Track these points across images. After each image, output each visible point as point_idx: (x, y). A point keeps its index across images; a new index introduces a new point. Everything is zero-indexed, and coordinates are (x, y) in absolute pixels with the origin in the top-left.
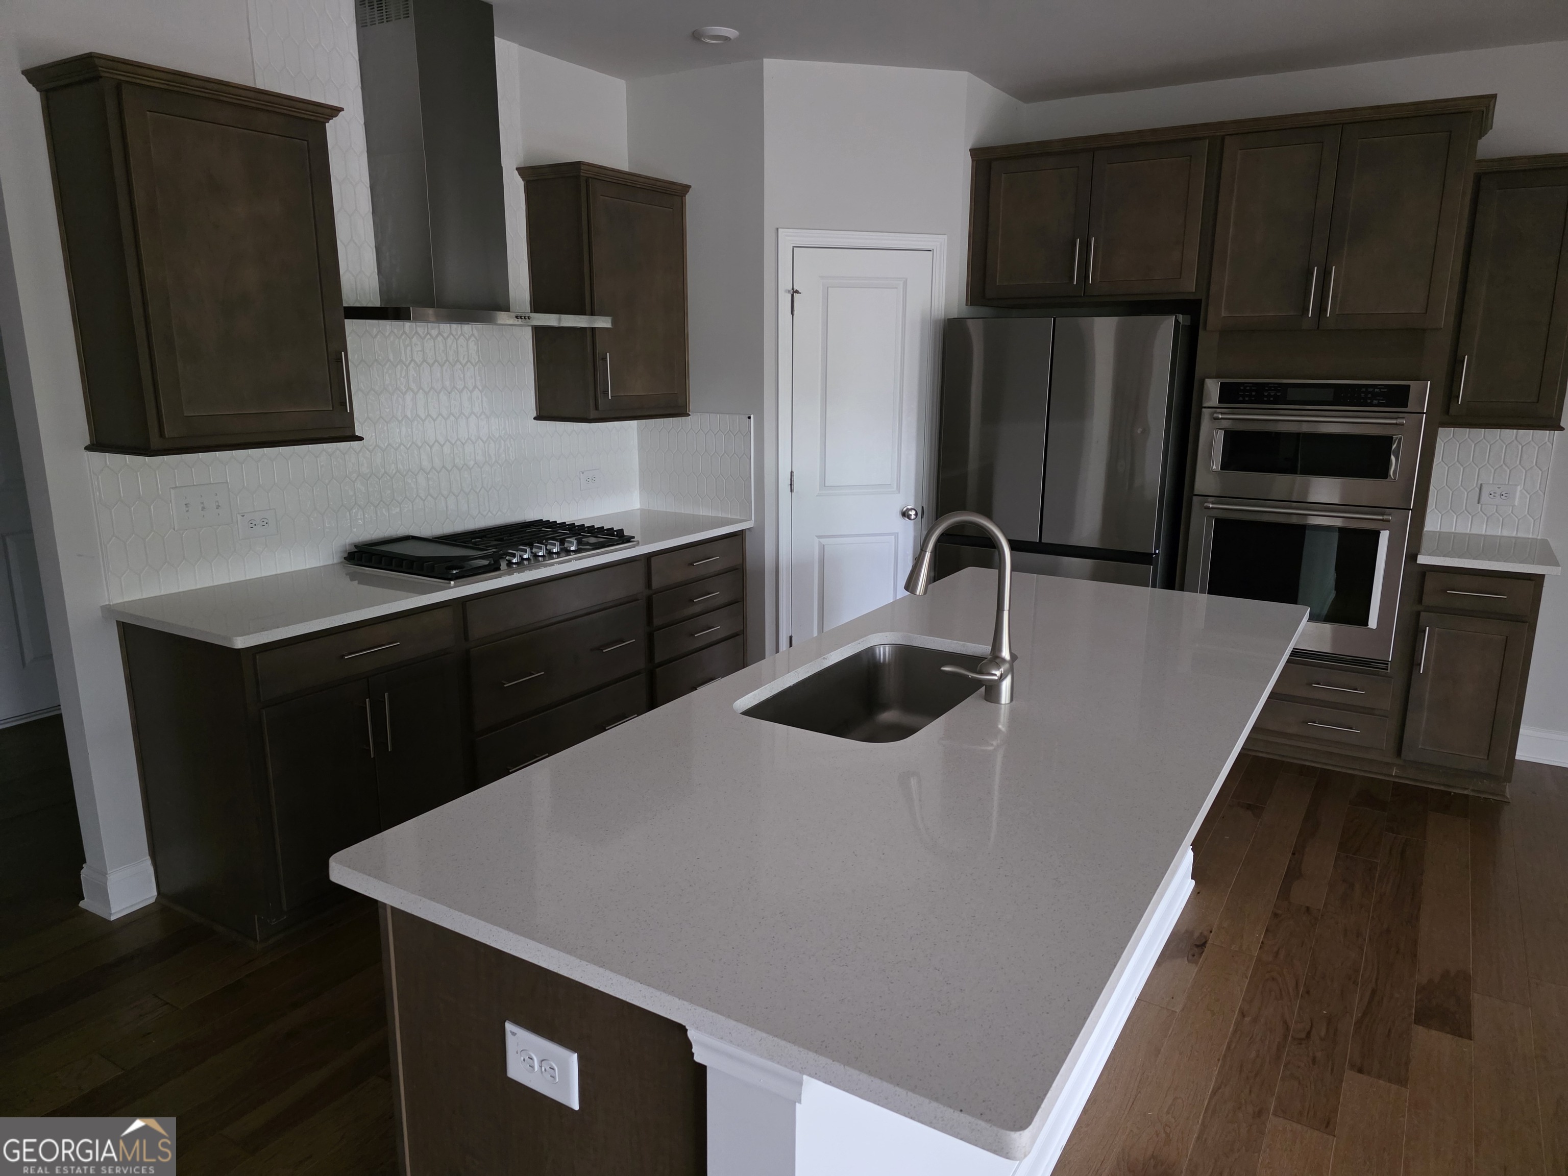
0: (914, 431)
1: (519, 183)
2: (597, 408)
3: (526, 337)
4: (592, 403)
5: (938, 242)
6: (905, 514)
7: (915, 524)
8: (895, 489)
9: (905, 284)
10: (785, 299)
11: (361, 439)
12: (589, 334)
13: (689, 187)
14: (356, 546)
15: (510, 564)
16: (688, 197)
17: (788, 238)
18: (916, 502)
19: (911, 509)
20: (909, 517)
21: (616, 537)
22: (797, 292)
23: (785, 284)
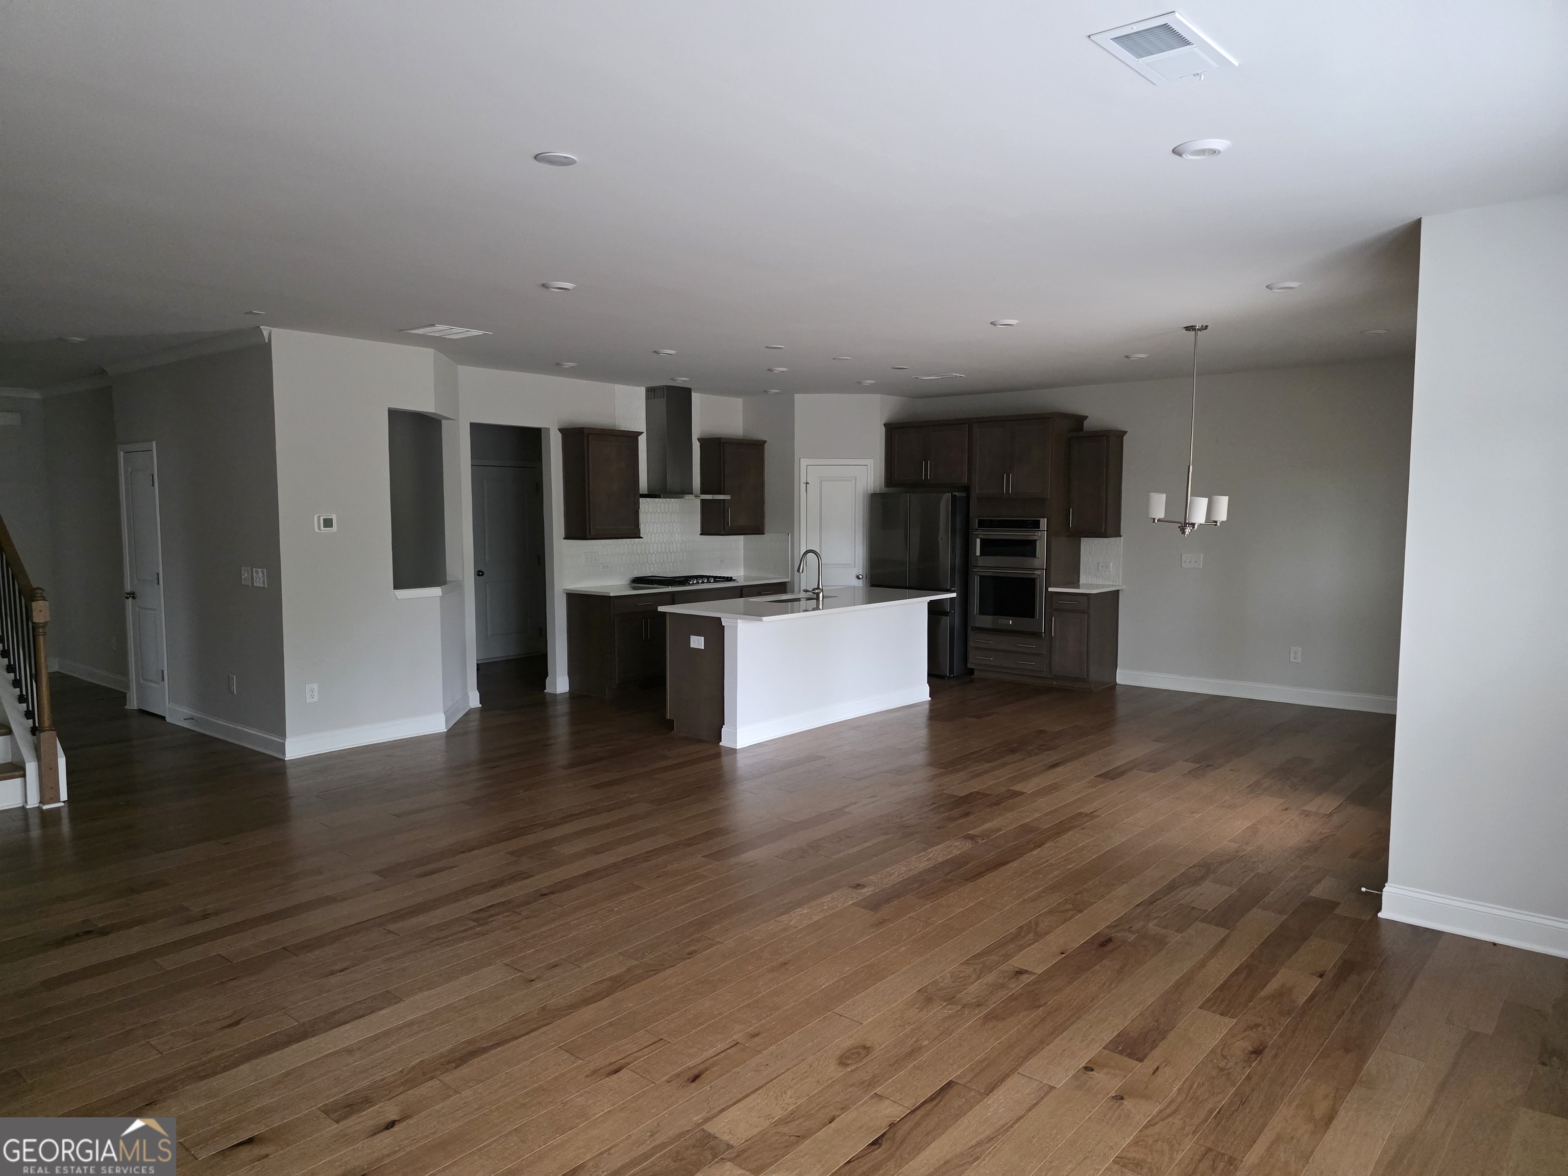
0: (861, 541)
1: (698, 444)
2: (724, 530)
3: (697, 504)
4: (722, 528)
5: (870, 462)
6: (858, 577)
7: (863, 581)
8: (853, 566)
9: (856, 480)
10: (803, 486)
11: (642, 538)
12: (722, 501)
13: (766, 441)
14: (636, 578)
15: (689, 584)
16: (766, 445)
17: (804, 462)
18: (863, 571)
19: (861, 575)
20: (860, 579)
21: (729, 579)
22: (808, 483)
23: (803, 480)
